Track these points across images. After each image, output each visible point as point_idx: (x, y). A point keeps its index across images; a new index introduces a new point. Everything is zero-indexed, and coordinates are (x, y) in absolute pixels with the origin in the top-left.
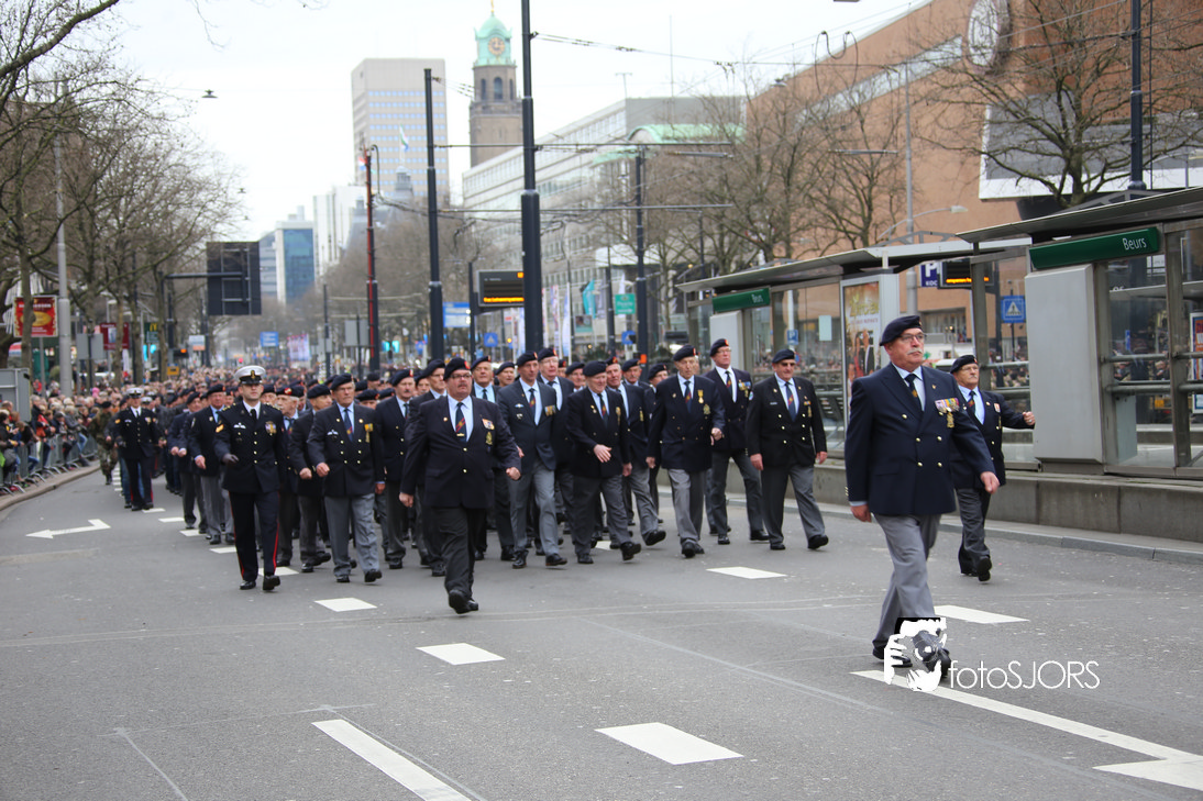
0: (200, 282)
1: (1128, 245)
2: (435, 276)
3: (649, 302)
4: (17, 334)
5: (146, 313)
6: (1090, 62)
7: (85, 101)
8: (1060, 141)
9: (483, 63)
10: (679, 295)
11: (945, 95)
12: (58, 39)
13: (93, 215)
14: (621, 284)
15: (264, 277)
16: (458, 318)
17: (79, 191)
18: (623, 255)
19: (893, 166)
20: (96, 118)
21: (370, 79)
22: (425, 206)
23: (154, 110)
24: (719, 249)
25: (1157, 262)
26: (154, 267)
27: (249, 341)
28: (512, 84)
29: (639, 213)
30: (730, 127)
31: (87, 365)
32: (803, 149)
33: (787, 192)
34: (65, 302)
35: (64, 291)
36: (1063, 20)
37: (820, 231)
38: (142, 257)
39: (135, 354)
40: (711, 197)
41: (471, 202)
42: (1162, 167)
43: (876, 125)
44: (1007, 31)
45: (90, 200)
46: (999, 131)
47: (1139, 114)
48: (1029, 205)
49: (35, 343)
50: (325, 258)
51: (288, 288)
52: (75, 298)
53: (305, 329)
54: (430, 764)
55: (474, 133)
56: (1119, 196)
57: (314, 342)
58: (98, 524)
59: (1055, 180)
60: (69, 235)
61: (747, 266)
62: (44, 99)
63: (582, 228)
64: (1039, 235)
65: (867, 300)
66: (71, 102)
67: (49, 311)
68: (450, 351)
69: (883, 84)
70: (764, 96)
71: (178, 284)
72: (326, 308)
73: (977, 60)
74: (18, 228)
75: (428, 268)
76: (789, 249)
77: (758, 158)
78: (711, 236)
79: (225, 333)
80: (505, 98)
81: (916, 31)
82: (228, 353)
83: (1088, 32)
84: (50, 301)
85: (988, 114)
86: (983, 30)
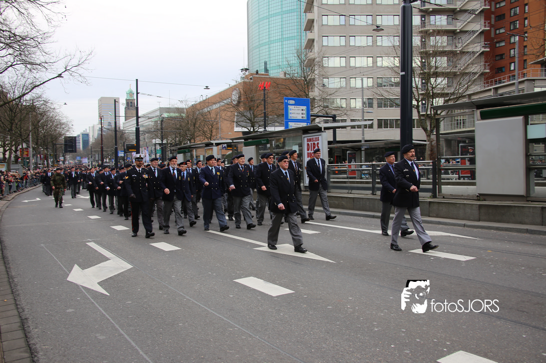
0: (63, 145)
1: (263, 142)
2: (116, 145)
3: (164, 152)
4: (20, 156)
5: (50, 152)
6: (256, 105)
7: (37, 105)
8: (250, 120)
9: (128, 99)
10: (171, 150)
11: (227, 109)
12: (30, 91)
13: (38, 130)
14: (158, 147)
15: (77, 144)
16: (121, 154)
17: (35, 124)
18: (158, 141)
19: (217, 124)
20: (39, 108)
21: (102, 101)
22: (114, 129)
23: (52, 107)
24: (179, 140)
25: (268, 145)
26: (52, 142)
27: (74, 159)
28: (134, 103)
30: (182, 114)
31: (36, 163)
32: (198, 119)
33: (194, 129)
34: (31, 149)
35: (31, 147)
36: (250, 96)
37: (201, 137)
38: (49, 140)
39: (47, 161)
40: (178, 129)
41: (125, 129)
43: (213, 115)
44: (240, 97)
45: (37, 127)
46: (238, 118)
47: (265, 116)
48: (244, 133)
49: (24, 158)
50: (92, 140)
51: (83, 147)
52: (34, 148)
53: (87, 156)
54: (112, 252)
55: (126, 114)
56: (261, 132)
57: (89, 159)
58: (38, 199)
59: (249, 128)
60: (32, 134)
61: (186, 144)
62: (27, 104)
63: (149, 135)
64: (246, 139)
65: (210, 151)
66: (33, 105)
67: (28, 151)
68: (119, 162)
69: (214, 107)
70: (189, 108)
72: (91, 151)
73: (234, 103)
74: (21, 132)
75: (114, 143)
76: (195, 140)
77: (188, 121)
78: (178, 137)
79: (68, 157)
80: (132, 106)
81: (221, 96)
82: (69, 161)
83: (255, 99)
84: (28, 149)
85: (236, 114)
86: (235, 97)
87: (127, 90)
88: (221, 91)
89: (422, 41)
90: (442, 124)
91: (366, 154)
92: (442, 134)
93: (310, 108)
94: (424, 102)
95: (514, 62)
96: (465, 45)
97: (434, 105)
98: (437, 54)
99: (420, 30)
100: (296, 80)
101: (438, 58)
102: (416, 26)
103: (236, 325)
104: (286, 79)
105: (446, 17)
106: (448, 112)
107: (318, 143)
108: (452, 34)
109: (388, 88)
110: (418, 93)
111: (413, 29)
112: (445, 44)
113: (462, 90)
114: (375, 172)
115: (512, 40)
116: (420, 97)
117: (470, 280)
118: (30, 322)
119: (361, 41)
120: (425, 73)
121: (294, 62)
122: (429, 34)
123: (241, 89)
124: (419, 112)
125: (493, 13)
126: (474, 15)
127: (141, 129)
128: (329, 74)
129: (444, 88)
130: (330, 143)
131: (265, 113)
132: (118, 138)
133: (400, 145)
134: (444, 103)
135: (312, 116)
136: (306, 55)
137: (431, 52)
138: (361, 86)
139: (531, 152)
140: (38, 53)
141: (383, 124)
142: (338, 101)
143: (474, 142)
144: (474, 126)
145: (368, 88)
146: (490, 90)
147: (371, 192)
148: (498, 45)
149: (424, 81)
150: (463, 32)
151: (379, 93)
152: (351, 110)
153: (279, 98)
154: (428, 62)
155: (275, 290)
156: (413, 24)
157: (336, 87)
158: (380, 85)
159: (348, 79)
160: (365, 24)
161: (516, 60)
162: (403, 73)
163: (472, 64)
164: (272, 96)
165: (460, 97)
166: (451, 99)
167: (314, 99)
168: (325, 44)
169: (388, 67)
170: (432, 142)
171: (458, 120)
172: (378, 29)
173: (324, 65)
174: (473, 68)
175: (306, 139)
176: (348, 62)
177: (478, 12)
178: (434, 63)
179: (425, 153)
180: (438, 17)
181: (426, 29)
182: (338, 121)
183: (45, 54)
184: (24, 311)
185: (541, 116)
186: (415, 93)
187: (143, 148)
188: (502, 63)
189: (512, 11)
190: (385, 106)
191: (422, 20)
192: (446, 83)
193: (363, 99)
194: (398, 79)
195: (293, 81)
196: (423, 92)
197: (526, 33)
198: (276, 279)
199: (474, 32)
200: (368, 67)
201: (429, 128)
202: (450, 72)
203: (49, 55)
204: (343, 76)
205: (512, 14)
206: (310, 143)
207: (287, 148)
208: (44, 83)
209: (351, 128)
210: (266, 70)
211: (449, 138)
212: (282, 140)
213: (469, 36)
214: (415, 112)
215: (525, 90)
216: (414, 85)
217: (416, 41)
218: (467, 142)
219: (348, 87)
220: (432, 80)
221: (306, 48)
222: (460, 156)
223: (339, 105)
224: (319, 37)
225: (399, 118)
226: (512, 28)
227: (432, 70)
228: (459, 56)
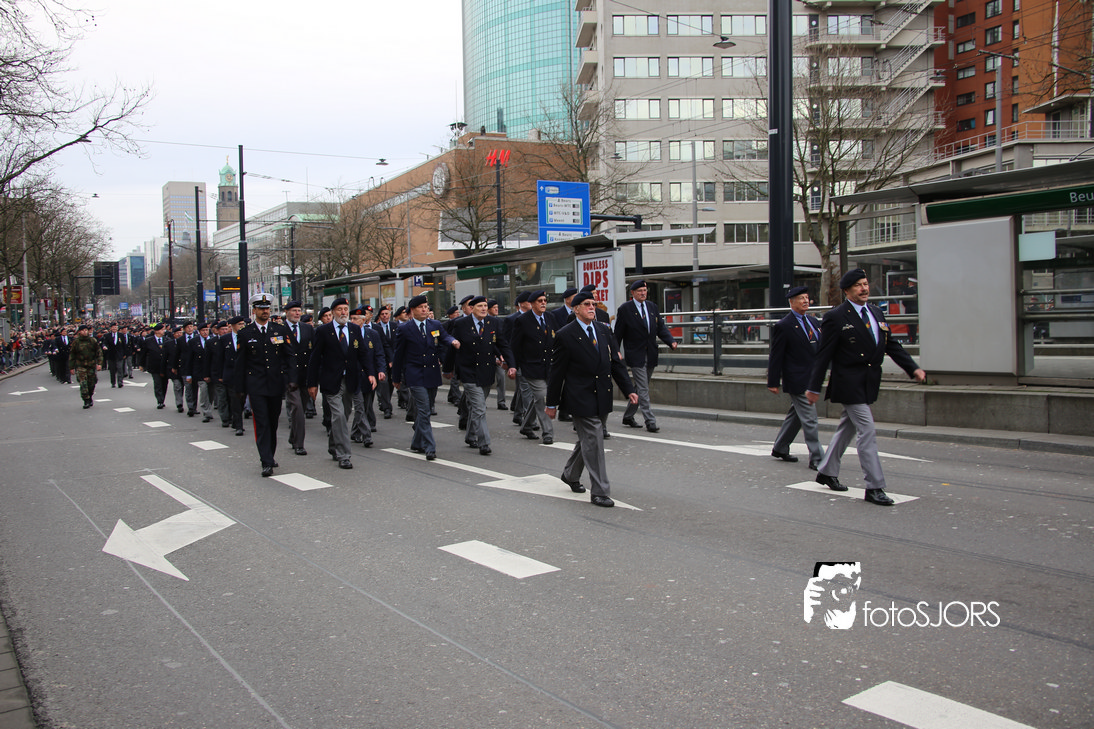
0: (91, 280)
1: (495, 270)
2: (200, 278)
3: (297, 291)
4: (4, 303)
5: (65, 293)
6: (481, 196)
7: (37, 198)
8: (470, 227)
9: (223, 185)
10: (310, 288)
11: (423, 206)
12: (23, 170)
13: (40, 249)
14: (285, 283)
15: (121, 278)
16: (210, 297)
17: (34, 237)
18: (286, 270)
19: (402, 235)
20: (42, 205)
21: (171, 190)
22: (195, 246)
23: (69, 202)
24: (328, 268)
25: (507, 278)
26: (69, 273)
27: (115, 307)
28: (236, 194)
29: (292, 252)
30: (333, 216)
31: (37, 317)
32: (364, 226)
33: (357, 245)
34: (27, 288)
35: (26, 283)
36: (470, 178)
37: (372, 262)
38: (63, 268)
39: (61, 312)
40: (325, 245)
41: (217, 246)
42: (510, 239)
43: (395, 217)
44: (448, 181)
45: (38, 242)
46: (446, 222)
47: (500, 219)
48: (458, 253)
49: (13, 307)
50: (150, 269)
51: (132, 283)
52: (32, 287)
53: (141, 301)
55: (218, 215)
56: (493, 251)
57: (144, 307)
58: (42, 389)
59: (468, 243)
60: (28, 258)
61: (338, 276)
62: (18, 196)
63: (267, 258)
64: (461, 265)
65: (390, 291)
66: (29, 198)
67: (19, 292)
68: (207, 312)
69: (398, 201)
70: (347, 203)
71: (81, 280)
72: (150, 292)
73: (436, 192)
74: (4, 254)
75: (196, 273)
76: (358, 269)
77: (345, 230)
78: (325, 262)
79: (103, 303)
80: (232, 200)
81: (411, 179)
82: (104, 311)
83: (480, 183)
84: (20, 288)
85: (441, 215)
86: (439, 180)
87: (222, 166)
88: (410, 168)
89: (811, 68)
90: (852, 233)
91: (702, 294)
92: (852, 253)
93: (590, 201)
94: (816, 189)
95: (994, 110)
96: (897, 74)
97: (837, 194)
98: (841, 92)
99: (809, 45)
100: (561, 145)
101: (844, 101)
102: (800, 37)
103: (445, 638)
104: (541, 144)
105: (858, 19)
106: (863, 210)
107: (605, 273)
108: (871, 52)
109: (744, 161)
110: (804, 171)
111: (794, 42)
112: (857, 73)
113: (891, 164)
114: (720, 329)
115: (990, 66)
116: (809, 179)
117: (908, 541)
118: (28, 637)
119: (691, 67)
120: (818, 131)
121: (556, 110)
122: (826, 54)
123: (451, 165)
124: (806, 209)
125: (951, 11)
126: (914, 16)
127: (249, 247)
128: (627, 133)
129: (855, 161)
130: (629, 271)
131: (499, 213)
132: (203, 264)
133: (768, 275)
134: (856, 191)
135: (593, 218)
136: (581, 96)
137: (830, 89)
138: (690, 158)
139: (1026, 287)
140: (39, 92)
141: (735, 233)
142: (646, 187)
143: (916, 269)
144: (915, 237)
145: (706, 161)
146: (947, 164)
147: (711, 369)
148: (961, 76)
149: (815, 148)
150: (891, 49)
151: (726, 171)
152: (672, 205)
153: (528, 183)
154: (823, 109)
155: (521, 567)
156: (794, 33)
157: (640, 159)
158: (729, 156)
159: (664, 144)
160: (699, 33)
161: (998, 105)
162: (775, 131)
163: (911, 112)
164: (513, 178)
165: (887, 179)
166: (870, 183)
167: (597, 184)
168: (619, 72)
169: (743, 119)
170: (832, 268)
171: (883, 225)
172: (725, 43)
173: (618, 116)
174: (914, 121)
175: (581, 264)
176: (664, 110)
177: (922, 8)
178: (835, 110)
179: (819, 289)
180: (843, 19)
181: (820, 42)
182: (646, 228)
183: (53, 95)
184: (15, 614)
185: (1046, 215)
186: (799, 171)
187: (255, 285)
188: (971, 111)
189: (990, 8)
190: (740, 197)
191: (811, 25)
192: (860, 150)
193: (695, 183)
194: (765, 143)
195: (557, 148)
196: (814, 169)
197: (1016, 50)
198: (524, 544)
199: (914, 49)
200: (705, 120)
201: (826, 242)
202: (868, 129)
203: (62, 95)
204: (655, 137)
205: (989, 14)
206: (589, 272)
207: (544, 283)
208: (51, 153)
209: (672, 242)
210: (502, 127)
211: (866, 261)
212: (534, 266)
213: (905, 58)
214: (798, 209)
215: (1015, 165)
216: (796, 155)
217: (800, 66)
218: (902, 268)
219: (666, 161)
220: (833, 145)
221: (580, 82)
222: (888, 297)
223: (648, 196)
224: (606, 59)
225: (767, 222)
226: (988, 42)
227: (832, 126)
228: (886, 98)
